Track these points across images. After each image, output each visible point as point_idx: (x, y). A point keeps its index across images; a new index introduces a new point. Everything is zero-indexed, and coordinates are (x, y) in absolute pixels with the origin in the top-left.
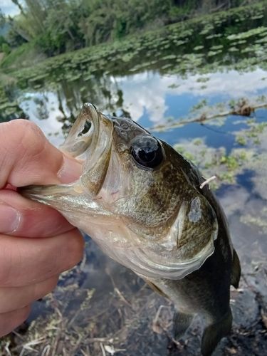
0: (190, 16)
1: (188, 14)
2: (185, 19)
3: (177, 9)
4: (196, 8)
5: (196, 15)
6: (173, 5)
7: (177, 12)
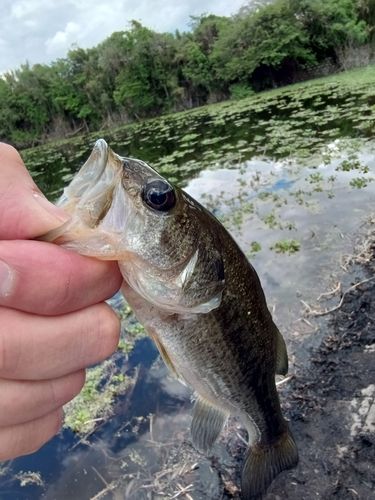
0: (42, 141)
1: (40, 139)
2: (36, 144)
3: (23, 134)
4: (48, 132)
5: (50, 140)
6: (15, 130)
7: (23, 137)
